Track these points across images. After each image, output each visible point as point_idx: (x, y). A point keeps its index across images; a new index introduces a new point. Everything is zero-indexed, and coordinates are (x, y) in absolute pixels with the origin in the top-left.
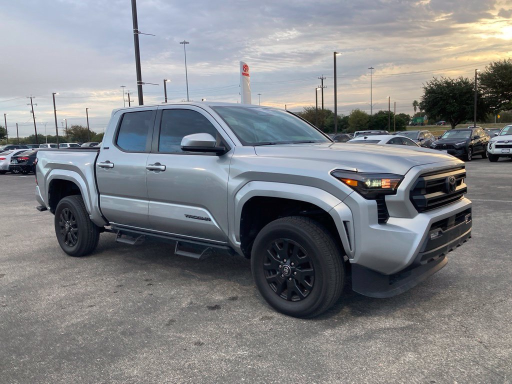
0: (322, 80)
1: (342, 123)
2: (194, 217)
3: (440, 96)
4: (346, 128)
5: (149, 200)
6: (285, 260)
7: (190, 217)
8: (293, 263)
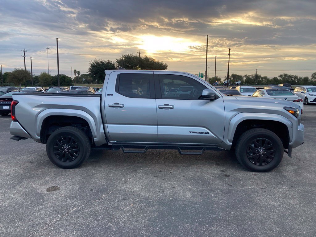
0: (24, 52)
1: (35, 80)
2: (196, 133)
3: (99, 69)
4: (37, 83)
5: (157, 125)
6: (260, 148)
7: (193, 132)
8: (264, 149)
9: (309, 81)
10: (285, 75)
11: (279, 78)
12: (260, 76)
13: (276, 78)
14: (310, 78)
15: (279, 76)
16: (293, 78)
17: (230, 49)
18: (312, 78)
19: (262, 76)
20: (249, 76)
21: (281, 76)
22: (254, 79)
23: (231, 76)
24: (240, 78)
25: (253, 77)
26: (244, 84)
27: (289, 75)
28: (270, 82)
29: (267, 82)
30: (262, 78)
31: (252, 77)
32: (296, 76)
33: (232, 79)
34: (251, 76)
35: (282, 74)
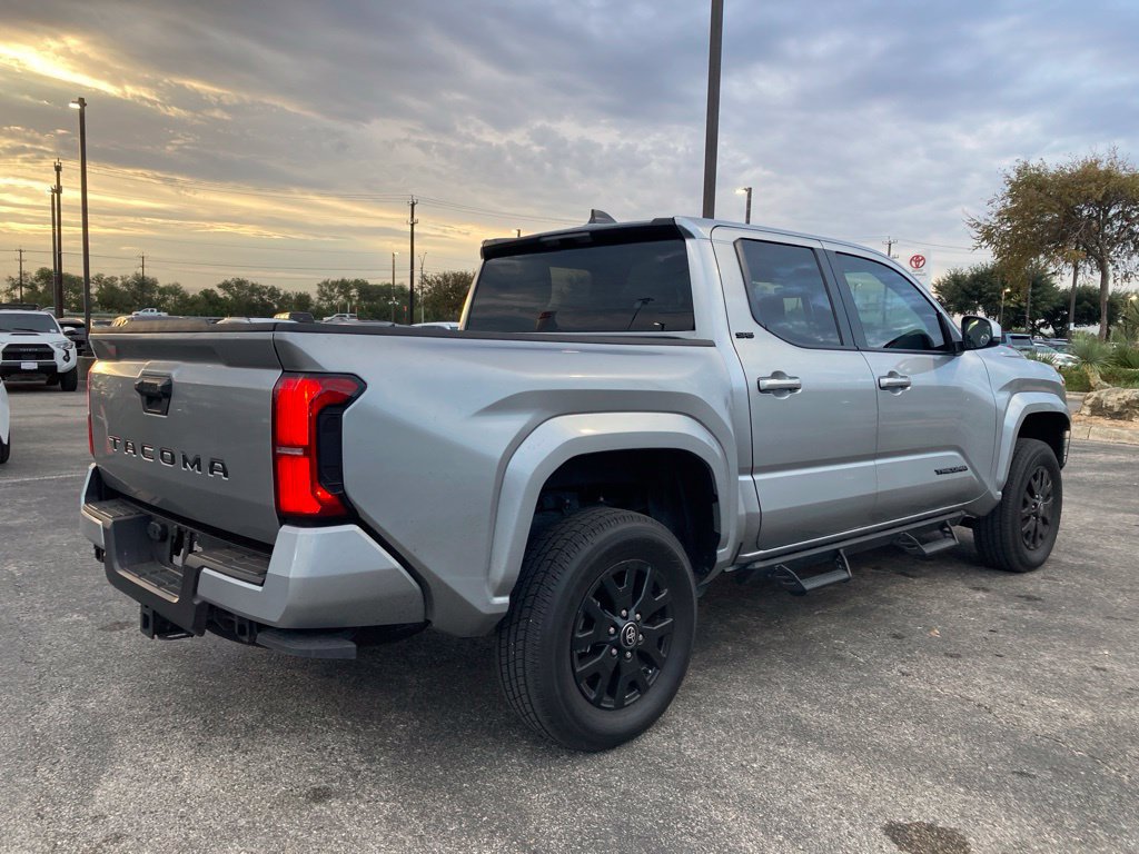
2: (946, 471)
7: (942, 472)
9: (313, 308)
10: (240, 283)
11: (220, 293)
12: (154, 283)
13: (212, 291)
14: (314, 297)
15: (219, 286)
16: (264, 293)
17: (58, 169)
18: (320, 299)
19: (162, 284)
20: (111, 279)
21: (225, 286)
22: (134, 295)
23: (34, 274)
24: (77, 288)
25: (127, 285)
26: (94, 308)
27: (253, 284)
28: (193, 304)
29: (180, 307)
30: (163, 291)
31: (124, 284)
32: (273, 288)
33: (41, 288)
34: (120, 282)
35: (229, 280)
